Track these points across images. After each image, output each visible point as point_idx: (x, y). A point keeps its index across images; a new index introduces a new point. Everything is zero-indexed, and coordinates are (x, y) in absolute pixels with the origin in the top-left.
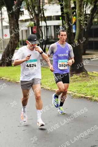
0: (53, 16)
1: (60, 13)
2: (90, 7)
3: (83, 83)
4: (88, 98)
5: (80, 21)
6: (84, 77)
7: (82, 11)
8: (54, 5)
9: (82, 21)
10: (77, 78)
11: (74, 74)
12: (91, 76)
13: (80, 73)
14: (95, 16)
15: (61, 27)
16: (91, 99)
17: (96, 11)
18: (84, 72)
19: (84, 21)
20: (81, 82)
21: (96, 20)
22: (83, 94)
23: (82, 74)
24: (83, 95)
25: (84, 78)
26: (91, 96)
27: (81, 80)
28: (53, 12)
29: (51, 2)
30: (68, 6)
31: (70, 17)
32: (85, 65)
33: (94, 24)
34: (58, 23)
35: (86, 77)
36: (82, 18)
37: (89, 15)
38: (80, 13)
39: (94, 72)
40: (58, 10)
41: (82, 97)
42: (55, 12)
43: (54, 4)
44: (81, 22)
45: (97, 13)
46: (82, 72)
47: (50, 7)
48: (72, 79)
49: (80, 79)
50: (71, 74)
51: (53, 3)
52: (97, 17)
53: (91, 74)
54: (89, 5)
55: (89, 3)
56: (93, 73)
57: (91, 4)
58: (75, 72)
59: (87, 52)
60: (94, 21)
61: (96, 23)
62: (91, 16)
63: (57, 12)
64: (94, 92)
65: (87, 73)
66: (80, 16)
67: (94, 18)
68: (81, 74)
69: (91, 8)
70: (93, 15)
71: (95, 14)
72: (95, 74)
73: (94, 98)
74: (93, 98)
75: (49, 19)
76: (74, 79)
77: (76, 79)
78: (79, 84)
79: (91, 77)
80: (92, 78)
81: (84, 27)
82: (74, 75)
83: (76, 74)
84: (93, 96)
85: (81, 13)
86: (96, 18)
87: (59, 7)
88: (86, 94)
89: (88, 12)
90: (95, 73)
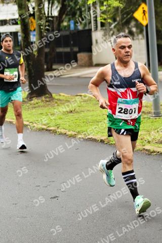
0: (8, 19)
1: (17, 16)
2: (57, 7)
3: (45, 110)
4: (51, 130)
5: (40, 26)
6: (47, 101)
7: (43, 12)
8: (9, 5)
9: (42, 25)
10: (37, 103)
11: (34, 97)
12: (57, 99)
13: (42, 96)
14: (64, 19)
15: (19, 34)
16: (55, 132)
17: (66, 13)
18: (47, 95)
19: (46, 26)
20: (43, 108)
21: (65, 24)
22: (44, 125)
23: (45, 98)
24: (45, 127)
25: (47, 103)
26: (54, 128)
27: (44, 106)
28: (7, 14)
29: (5, 2)
30: (23, 6)
31: (27, 21)
32: (49, 85)
33: (63, 29)
34: (16, 29)
35: (50, 101)
36: (43, 22)
37: (56, 17)
38: (39, 15)
39: (62, 94)
40: (14, 12)
41: (43, 129)
42: (11, 14)
43: (8, 3)
44: (42, 27)
45: (67, 15)
46: (45, 94)
47: (4, 7)
48: (31, 104)
49: (42, 104)
50: (30, 98)
51: (8, 1)
52: (67, 19)
53: (56, 97)
54: (56, 4)
55: (56, 2)
56: (60, 95)
57: (59, 2)
58: (35, 95)
59: (54, 67)
60: (63, 26)
61: (67, 28)
62: (58, 19)
63: (14, 14)
64: (59, 122)
65: (52, 96)
66: (40, 19)
67: (62, 22)
68: (43, 98)
69: (59, 8)
70: (62, 18)
71: (64, 16)
72: (62, 97)
73: (59, 130)
74: (57, 130)
75: (3, 23)
76: (34, 104)
77: (37, 105)
78: (40, 111)
79: (56, 101)
80: (59, 102)
81: (45, 34)
82: (34, 99)
83: (36, 97)
84: (58, 127)
85: (41, 15)
86: (66, 21)
87: (16, 7)
88: (49, 125)
89: (55, 13)
90: (64, 96)
